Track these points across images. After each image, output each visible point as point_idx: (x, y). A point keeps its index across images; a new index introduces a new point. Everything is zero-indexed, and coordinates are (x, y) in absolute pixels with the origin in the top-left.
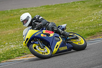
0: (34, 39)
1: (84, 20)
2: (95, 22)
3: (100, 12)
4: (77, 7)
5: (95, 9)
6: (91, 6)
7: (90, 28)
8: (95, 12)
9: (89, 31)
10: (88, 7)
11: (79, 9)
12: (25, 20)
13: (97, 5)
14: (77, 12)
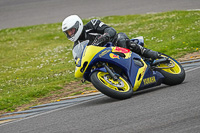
1: (25, 66)
2: (47, 69)
3: (56, 49)
4: (10, 40)
5: (46, 44)
6: (38, 38)
7: (37, 82)
8: (47, 50)
9: (35, 88)
10: (32, 39)
11: (14, 45)
12: (71, 29)
13: (51, 36)
14: (10, 49)
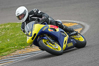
0: (42, 34)
